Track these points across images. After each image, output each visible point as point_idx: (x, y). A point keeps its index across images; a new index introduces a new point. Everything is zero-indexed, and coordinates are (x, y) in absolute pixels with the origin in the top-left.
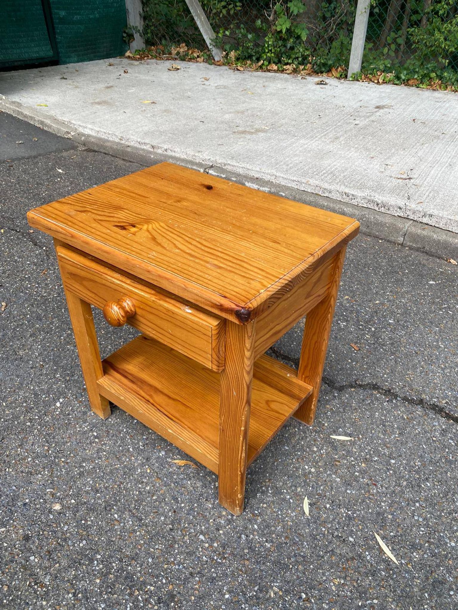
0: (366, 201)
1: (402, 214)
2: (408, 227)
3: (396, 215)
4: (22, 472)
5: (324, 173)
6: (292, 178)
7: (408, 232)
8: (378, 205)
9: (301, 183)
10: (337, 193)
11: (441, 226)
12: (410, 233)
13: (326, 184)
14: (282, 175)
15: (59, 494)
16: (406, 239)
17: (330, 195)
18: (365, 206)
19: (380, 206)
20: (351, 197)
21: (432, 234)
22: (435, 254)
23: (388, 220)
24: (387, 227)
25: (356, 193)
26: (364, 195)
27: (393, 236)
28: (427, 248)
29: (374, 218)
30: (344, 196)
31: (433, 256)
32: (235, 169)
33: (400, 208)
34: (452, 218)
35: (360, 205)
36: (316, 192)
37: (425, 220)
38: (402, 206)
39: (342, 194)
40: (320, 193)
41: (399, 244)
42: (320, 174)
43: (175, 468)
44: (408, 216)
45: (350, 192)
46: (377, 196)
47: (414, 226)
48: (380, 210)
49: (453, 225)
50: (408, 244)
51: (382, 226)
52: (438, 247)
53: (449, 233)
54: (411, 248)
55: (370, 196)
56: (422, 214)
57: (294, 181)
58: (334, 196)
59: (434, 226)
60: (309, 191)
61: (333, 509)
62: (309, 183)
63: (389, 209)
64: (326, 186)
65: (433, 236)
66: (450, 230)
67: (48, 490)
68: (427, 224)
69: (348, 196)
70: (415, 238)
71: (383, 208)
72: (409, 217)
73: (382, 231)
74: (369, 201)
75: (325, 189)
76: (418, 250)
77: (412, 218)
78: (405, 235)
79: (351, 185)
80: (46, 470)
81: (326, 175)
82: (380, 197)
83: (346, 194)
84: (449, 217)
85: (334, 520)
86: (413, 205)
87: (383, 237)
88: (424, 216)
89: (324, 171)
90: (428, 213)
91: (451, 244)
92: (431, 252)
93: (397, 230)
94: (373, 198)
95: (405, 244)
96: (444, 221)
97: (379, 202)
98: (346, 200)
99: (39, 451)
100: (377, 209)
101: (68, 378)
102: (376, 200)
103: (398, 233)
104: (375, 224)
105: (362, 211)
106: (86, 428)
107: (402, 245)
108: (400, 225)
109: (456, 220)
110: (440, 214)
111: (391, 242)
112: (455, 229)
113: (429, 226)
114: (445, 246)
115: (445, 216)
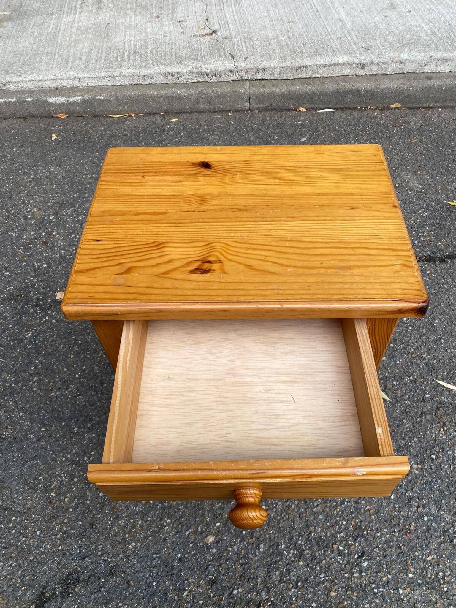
0: (195, 75)
1: (235, 78)
2: (250, 89)
3: (230, 80)
4: (146, 538)
5: (129, 56)
6: (100, 75)
7: (252, 94)
8: (208, 75)
9: (114, 77)
10: (160, 75)
11: (276, 77)
12: (254, 95)
13: (143, 69)
14: (86, 75)
15: (200, 529)
16: (252, 102)
17: (153, 81)
18: (195, 81)
19: (210, 76)
20: (176, 75)
21: (274, 88)
22: (283, 108)
23: (226, 89)
24: (229, 97)
25: (180, 70)
26: (189, 69)
27: (238, 104)
28: (274, 104)
29: (213, 91)
30: (169, 77)
31: (281, 110)
32: (20, 85)
33: (231, 72)
34: (284, 65)
35: (189, 81)
36: (136, 82)
37: (259, 76)
38: (232, 69)
39: (165, 75)
40: (141, 82)
41: (247, 110)
42: (126, 58)
44: (242, 77)
45: (173, 70)
46: (203, 66)
47: (254, 86)
48: (212, 80)
49: (287, 72)
50: (255, 106)
51: (224, 97)
52: (284, 100)
53: (287, 82)
54: (260, 110)
55: (197, 68)
56: (255, 70)
57: (104, 78)
58: (158, 80)
59: (270, 79)
60: (127, 83)
61: (400, 383)
62: (123, 74)
63: (221, 76)
64: (143, 71)
65: (276, 91)
66: (285, 78)
67: (187, 534)
68: (262, 80)
69: (173, 76)
70: (260, 98)
71: (214, 78)
72: (243, 78)
73: (225, 103)
74: (197, 74)
75: (144, 76)
76: (266, 109)
77: (246, 78)
78: (250, 99)
79: (168, 61)
80: (166, 519)
81: (132, 57)
82: (207, 66)
83: (169, 74)
84: (281, 65)
85: (406, 390)
86: (243, 65)
87: (228, 108)
88: (257, 72)
89: (126, 54)
90: (260, 67)
91: (295, 93)
92: (279, 107)
93: (240, 97)
94: (200, 69)
95: (253, 108)
96: (277, 71)
97: (208, 71)
98: (173, 80)
99: (141, 509)
100: (208, 80)
101: (89, 425)
102: (204, 70)
103: (242, 99)
104: (216, 97)
105: (197, 87)
107: (250, 109)
108: (241, 91)
109: (288, 65)
110: (272, 65)
111: (239, 111)
112: (290, 76)
113: (266, 81)
114: (290, 96)
115: (277, 66)
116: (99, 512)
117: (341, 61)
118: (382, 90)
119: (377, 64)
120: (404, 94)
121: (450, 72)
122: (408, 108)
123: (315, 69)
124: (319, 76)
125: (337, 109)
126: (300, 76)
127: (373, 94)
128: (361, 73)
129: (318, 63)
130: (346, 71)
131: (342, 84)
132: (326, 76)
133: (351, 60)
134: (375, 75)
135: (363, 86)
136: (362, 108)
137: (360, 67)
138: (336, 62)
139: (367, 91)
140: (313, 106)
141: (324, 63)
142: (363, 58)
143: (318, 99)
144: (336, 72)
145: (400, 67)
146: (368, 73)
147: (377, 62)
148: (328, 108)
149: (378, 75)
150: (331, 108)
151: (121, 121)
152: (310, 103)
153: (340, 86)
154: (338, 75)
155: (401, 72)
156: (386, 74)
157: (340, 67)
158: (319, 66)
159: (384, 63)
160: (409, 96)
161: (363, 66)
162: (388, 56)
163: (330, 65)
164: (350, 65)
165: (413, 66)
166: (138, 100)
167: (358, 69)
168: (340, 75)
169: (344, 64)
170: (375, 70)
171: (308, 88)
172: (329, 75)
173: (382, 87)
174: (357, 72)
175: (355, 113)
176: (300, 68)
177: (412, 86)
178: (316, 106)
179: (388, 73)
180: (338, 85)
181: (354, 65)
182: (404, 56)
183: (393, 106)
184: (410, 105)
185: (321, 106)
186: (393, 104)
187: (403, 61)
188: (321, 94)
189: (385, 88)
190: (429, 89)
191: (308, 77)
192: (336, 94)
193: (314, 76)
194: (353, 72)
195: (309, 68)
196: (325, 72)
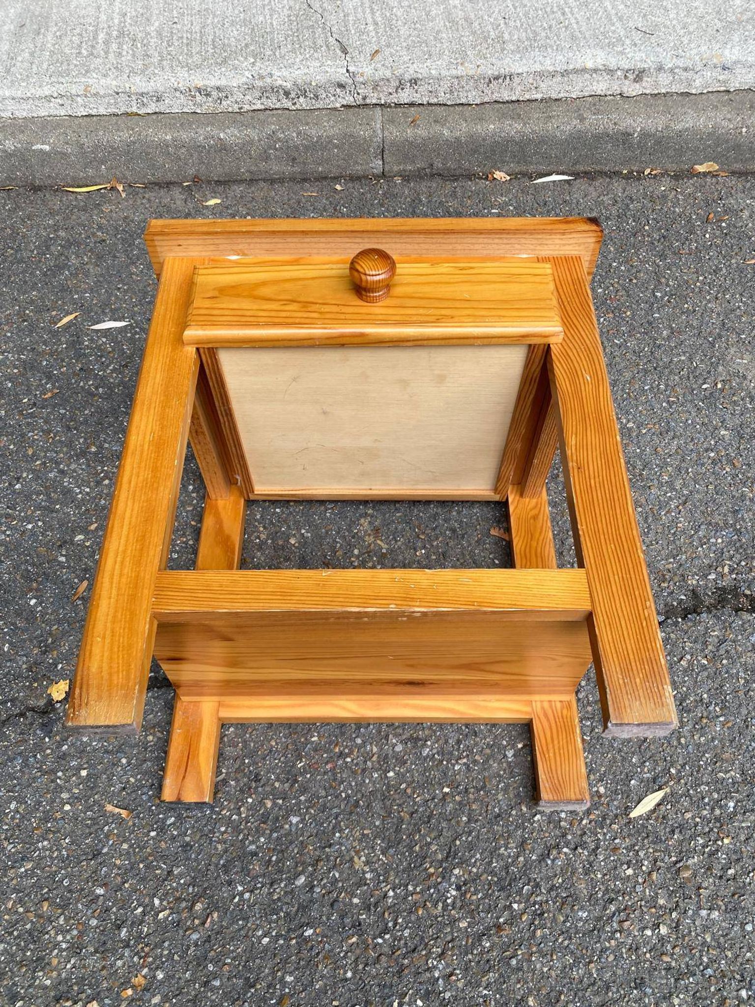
0: (257, 94)
1: (349, 100)
2: (383, 131)
3: (338, 105)
5: (107, 43)
6: (39, 93)
7: (387, 142)
8: (287, 94)
9: (72, 98)
10: (178, 94)
11: (442, 98)
12: (392, 144)
13: (138, 79)
14: (7, 94)
16: (387, 158)
17: (162, 107)
18: (259, 106)
19: (293, 95)
20: (215, 94)
21: (438, 128)
22: (458, 173)
23: (329, 129)
24: (337, 147)
25: (223, 82)
26: (244, 79)
27: (357, 163)
28: (438, 164)
29: (299, 133)
30: (199, 98)
31: (455, 178)
33: (341, 86)
34: (460, 71)
35: (247, 107)
36: (123, 109)
37: (405, 96)
38: (344, 78)
39: (191, 92)
40: (134, 109)
41: (377, 177)
42: (100, 47)
44: (364, 98)
45: (207, 83)
46: (276, 73)
47: (392, 121)
48: (298, 106)
49: (467, 88)
50: (396, 168)
51: (324, 148)
52: (460, 154)
53: (468, 110)
54: (407, 178)
55: (262, 77)
56: (395, 84)
57: (48, 98)
58: (176, 105)
59: (429, 104)
60: (102, 111)
62: (93, 91)
63: (317, 97)
64: (140, 84)
65: (441, 134)
66: (463, 101)
68: (412, 105)
69: (208, 95)
70: (406, 150)
71: (302, 99)
72: (368, 101)
73: (328, 161)
74: (263, 91)
75: (142, 94)
76: (419, 176)
77: (374, 101)
78: (383, 151)
79: (197, 59)
81: (114, 46)
82: (285, 72)
83: (199, 90)
84: (454, 72)
86: (366, 70)
87: (335, 172)
88: (400, 86)
89: (101, 36)
90: (407, 77)
91: (484, 140)
92: (448, 169)
93: (362, 146)
94: (269, 80)
95: (390, 172)
96: (445, 85)
97: (288, 85)
98: (207, 106)
100: (288, 104)
102: (280, 82)
103: (366, 152)
104: (307, 148)
105: (263, 123)
107: (383, 175)
108: (363, 133)
109: (471, 73)
110: (433, 72)
111: (359, 178)
112: (474, 97)
113: (420, 109)
114: (473, 146)
115: (444, 73)
117: (590, 65)
118: (680, 134)
119: (672, 70)
120: (727, 141)
122: (733, 173)
123: (531, 81)
124: (539, 96)
125: (577, 175)
126: (496, 96)
127: (658, 142)
128: (632, 89)
129: (538, 67)
130: (600, 86)
131: (591, 118)
132: (554, 96)
133: (613, 63)
134: (665, 95)
135: (638, 123)
136: (631, 172)
137: (631, 77)
138: (578, 66)
139: (645, 135)
140: (524, 168)
141: (551, 69)
142: (639, 58)
143: (535, 154)
144: (577, 88)
145: (721, 78)
146: (648, 92)
147: (670, 66)
148: (558, 174)
149: (671, 94)
150: (563, 173)
151: (92, 203)
152: (518, 163)
153: (587, 122)
154: (581, 94)
155: (722, 89)
156: (688, 94)
157: (587, 76)
158: (541, 74)
159: (686, 70)
160: (737, 147)
161: (639, 76)
162: (696, 52)
163: (565, 73)
164: (611, 72)
165: (750, 76)
166: (129, 152)
167: (627, 82)
168: (587, 94)
169: (595, 70)
170: (664, 84)
171: (513, 128)
172: (561, 95)
173: (679, 127)
174: (625, 89)
175: (618, 186)
176: (497, 78)
177: (746, 125)
178: (532, 168)
179: (694, 92)
180: (582, 119)
181: (619, 73)
182: (731, 55)
183: (701, 168)
184: (737, 166)
185: (543, 168)
186: (701, 164)
187: (729, 65)
188: (543, 141)
189: (687, 130)
191: (514, 98)
192: (577, 140)
193: (527, 97)
194: (616, 88)
195: (517, 80)
196: (552, 89)
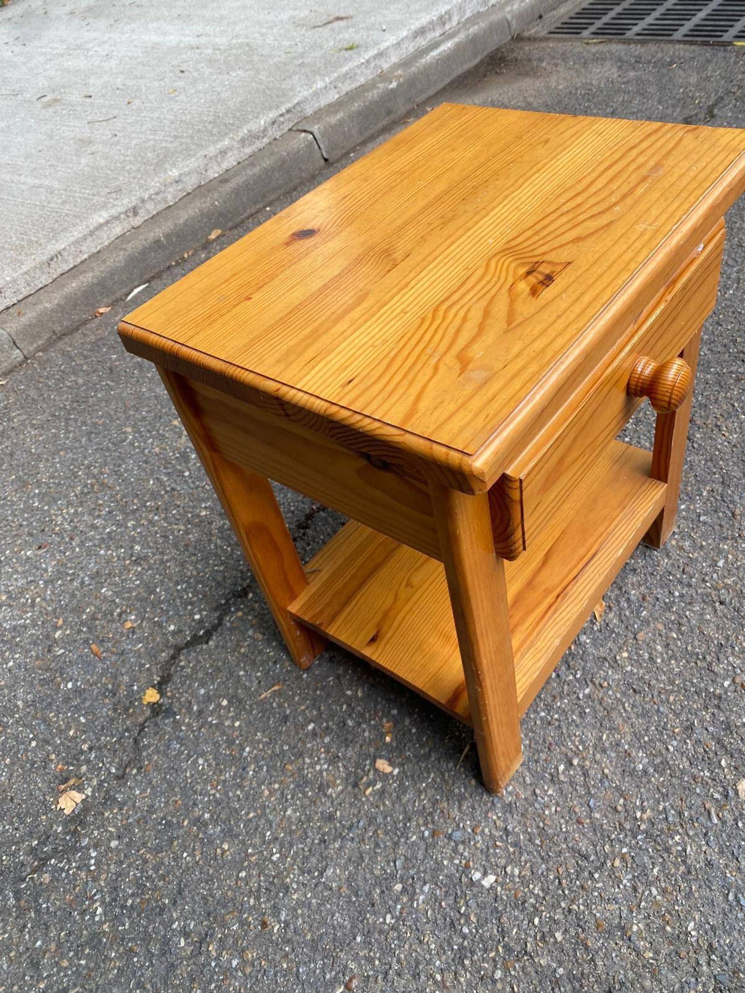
4: (689, 895)
7: (13, 334)
11: (26, 292)
12: (17, 334)
15: (716, 796)
16: (21, 346)
21: (40, 307)
22: (75, 325)
28: (58, 329)
31: (74, 330)
34: (25, 268)
41: (23, 362)
43: (611, 616)
47: (4, 322)
49: (37, 276)
50: (32, 349)
52: (67, 313)
53: (49, 289)
54: (44, 349)
59: (19, 301)
65: (45, 308)
66: (40, 286)
67: (715, 821)
68: (8, 308)
70: (30, 331)
76: (50, 343)
78: (14, 343)
80: (670, 842)
84: (22, 271)
91: (76, 294)
92: (67, 327)
95: (29, 354)
96: (22, 283)
99: (630, 877)
103: (2, 350)
106: (550, 792)
107: (26, 358)
109: (33, 265)
110: (8, 279)
111: (10, 371)
112: (45, 280)
113: (15, 307)
114: (73, 303)
115: (15, 275)
116: (592, 960)
117: (101, 221)
118: (185, 224)
119: (150, 198)
120: (213, 214)
121: (239, 163)
122: (231, 229)
123: (74, 249)
124: (86, 256)
125: (148, 281)
126: (60, 271)
127: (178, 236)
128: (138, 221)
129: (72, 239)
130: (118, 230)
131: (129, 247)
132: (95, 251)
133: (114, 212)
134: (158, 214)
135: (158, 232)
136: (177, 262)
137: (131, 214)
138: (96, 225)
139: (168, 236)
140: (113, 298)
141: (81, 235)
142: (126, 202)
143: (114, 284)
144: (106, 238)
145: (179, 188)
146: (146, 218)
147: (147, 196)
148: (136, 287)
149: (161, 212)
150: (139, 286)
152: (107, 296)
153: (129, 249)
154: (110, 241)
155: (185, 194)
156: (170, 207)
157: (105, 228)
158: (77, 242)
159: (157, 194)
160: (221, 214)
161: (135, 211)
162: (155, 183)
163: (91, 234)
164: (117, 218)
165: (193, 179)
167: (131, 219)
168: (113, 239)
169: (108, 222)
170: (152, 208)
171: (89, 277)
172: (99, 248)
173: (182, 221)
174: (132, 223)
176: (52, 259)
177: (214, 200)
178: (118, 295)
179: (171, 204)
180: (125, 250)
181: (122, 216)
182: (175, 173)
183: (213, 236)
184: (230, 224)
185: (124, 290)
186: (210, 234)
187: (177, 179)
188: (112, 274)
189: (187, 220)
190: (237, 192)
191: (72, 266)
192: (133, 262)
193: (79, 260)
194: (127, 226)
195: (65, 254)
196: (90, 247)
